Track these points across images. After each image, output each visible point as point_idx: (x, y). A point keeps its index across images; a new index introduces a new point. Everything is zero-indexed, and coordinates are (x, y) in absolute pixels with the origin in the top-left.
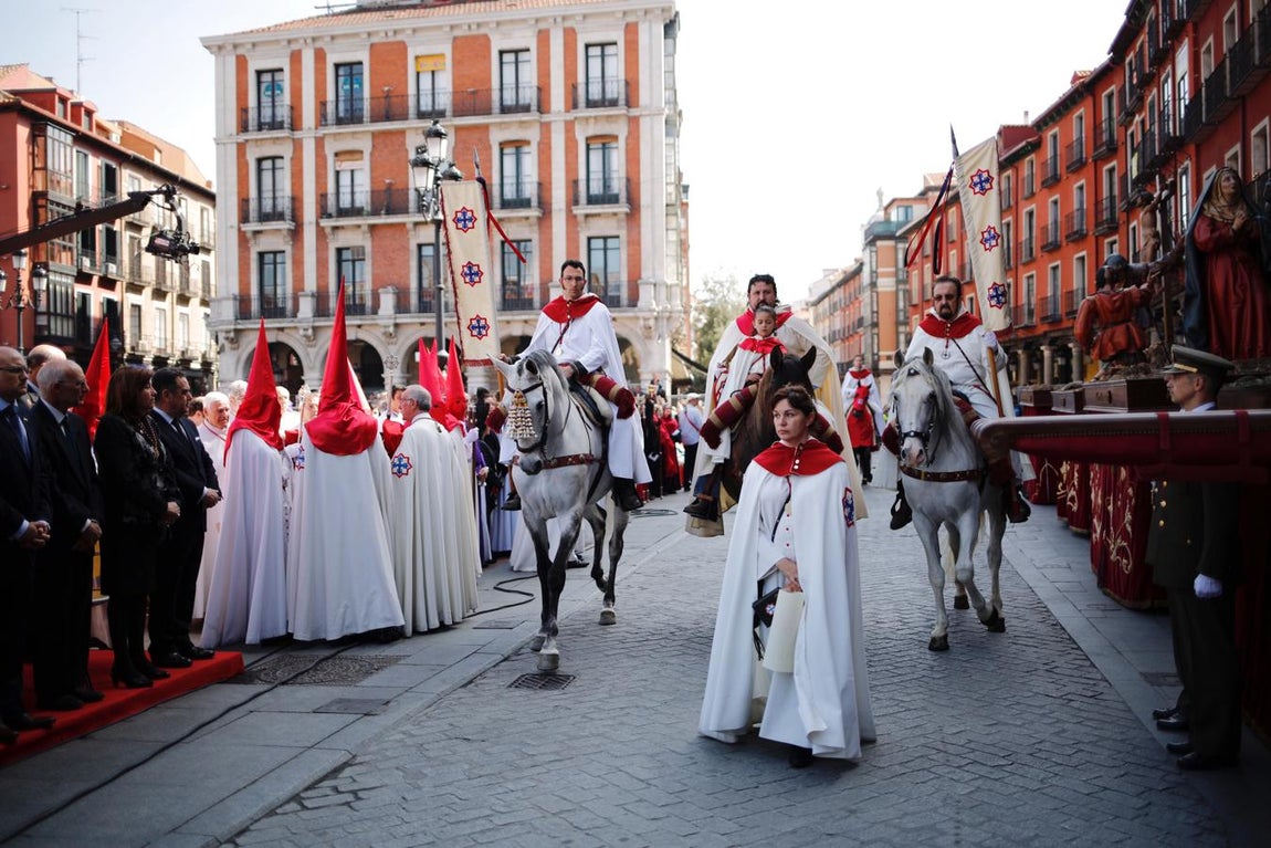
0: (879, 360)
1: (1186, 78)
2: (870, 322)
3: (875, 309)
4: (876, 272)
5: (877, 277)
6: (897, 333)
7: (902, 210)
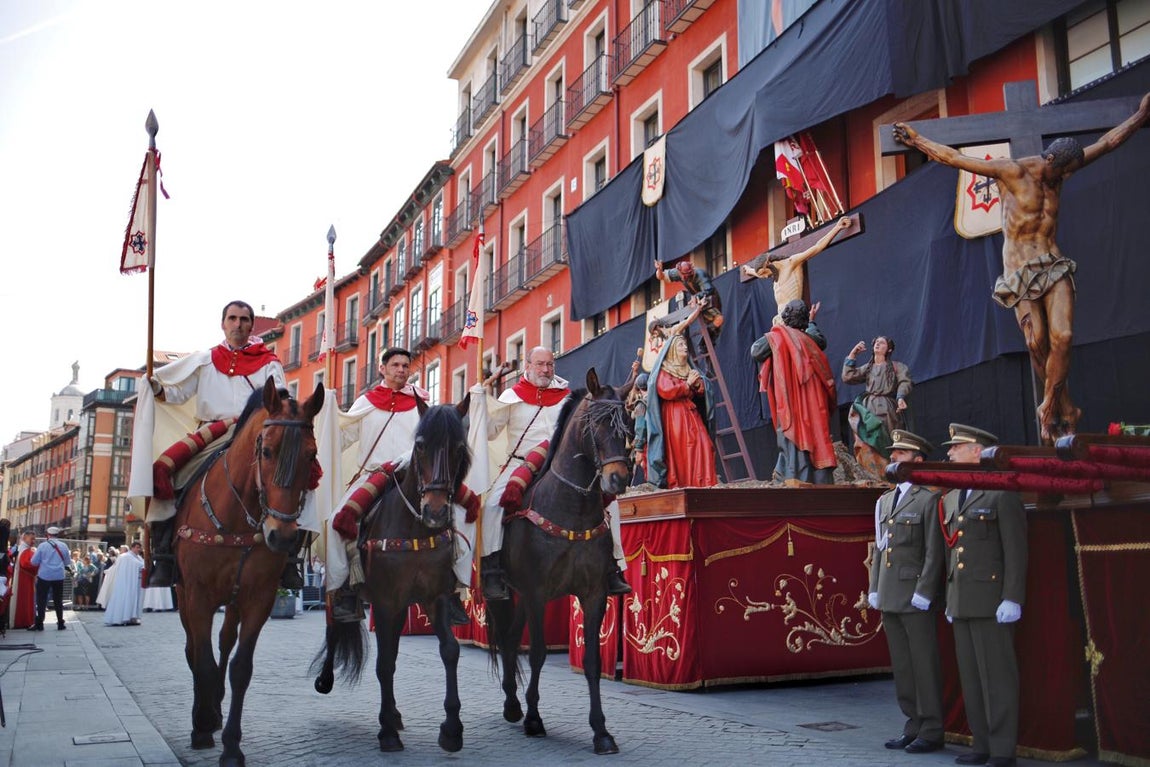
0: (88, 523)
1: (440, 292)
2: (82, 485)
3: (88, 473)
4: (93, 437)
5: (93, 443)
6: (110, 498)
7: (124, 381)
